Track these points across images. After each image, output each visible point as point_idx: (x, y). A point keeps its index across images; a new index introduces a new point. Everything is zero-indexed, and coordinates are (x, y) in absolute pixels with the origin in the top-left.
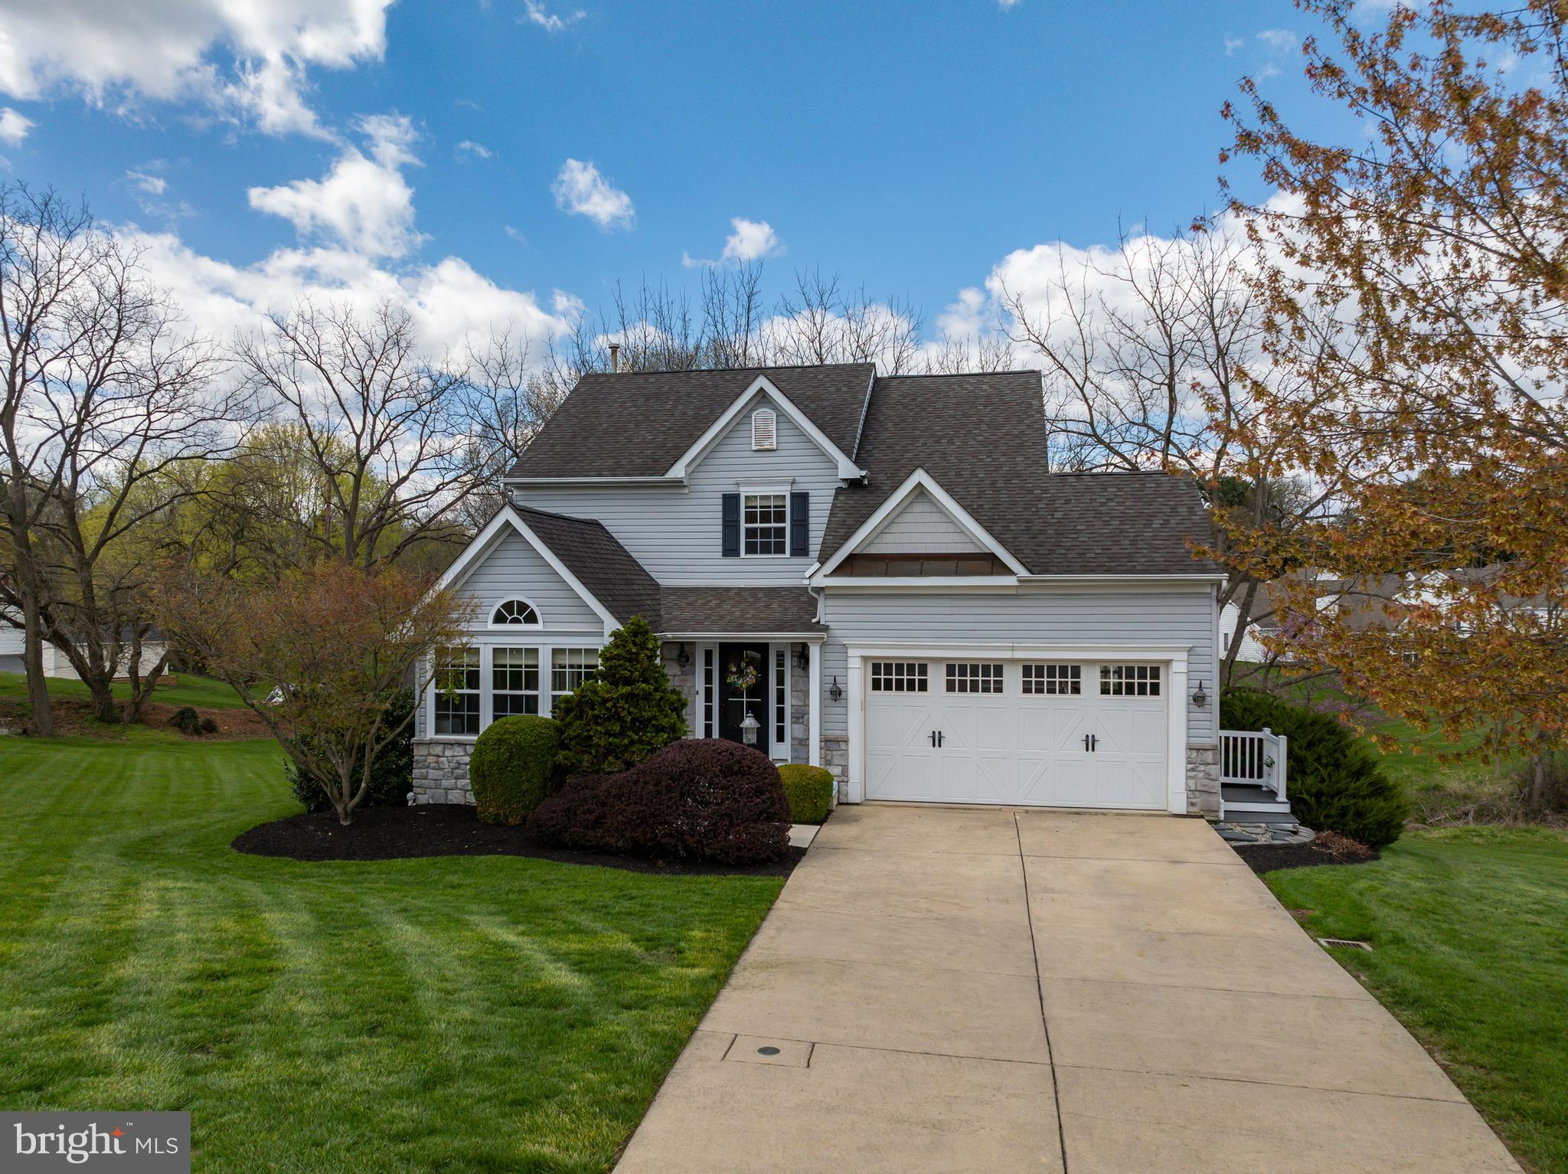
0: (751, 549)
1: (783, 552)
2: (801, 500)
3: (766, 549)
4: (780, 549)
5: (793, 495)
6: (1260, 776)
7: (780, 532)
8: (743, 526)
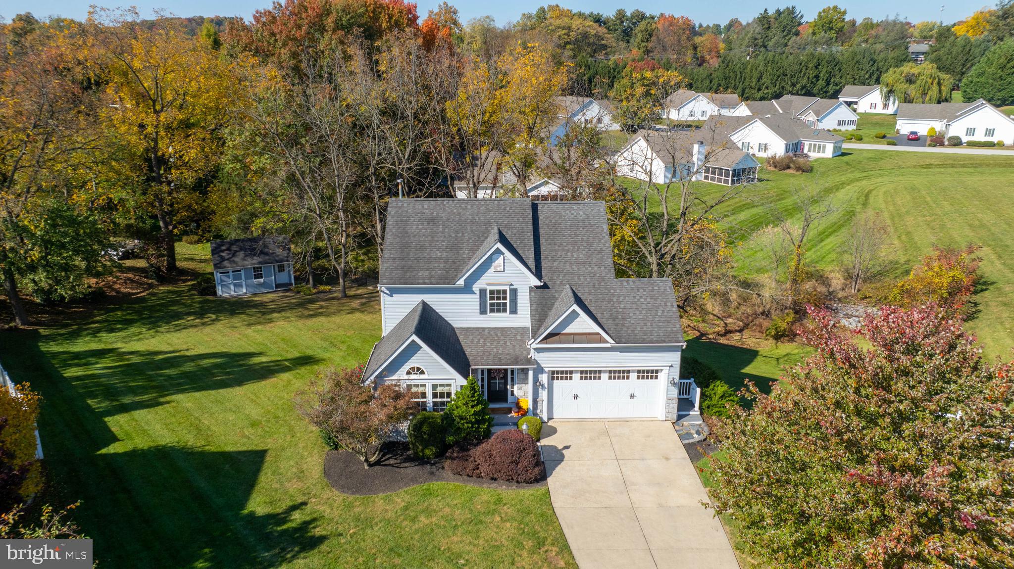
0: (492, 311)
1: (506, 312)
2: (514, 292)
3: (498, 311)
4: (505, 310)
5: (511, 290)
6: (689, 395)
7: (505, 304)
8: (489, 302)
